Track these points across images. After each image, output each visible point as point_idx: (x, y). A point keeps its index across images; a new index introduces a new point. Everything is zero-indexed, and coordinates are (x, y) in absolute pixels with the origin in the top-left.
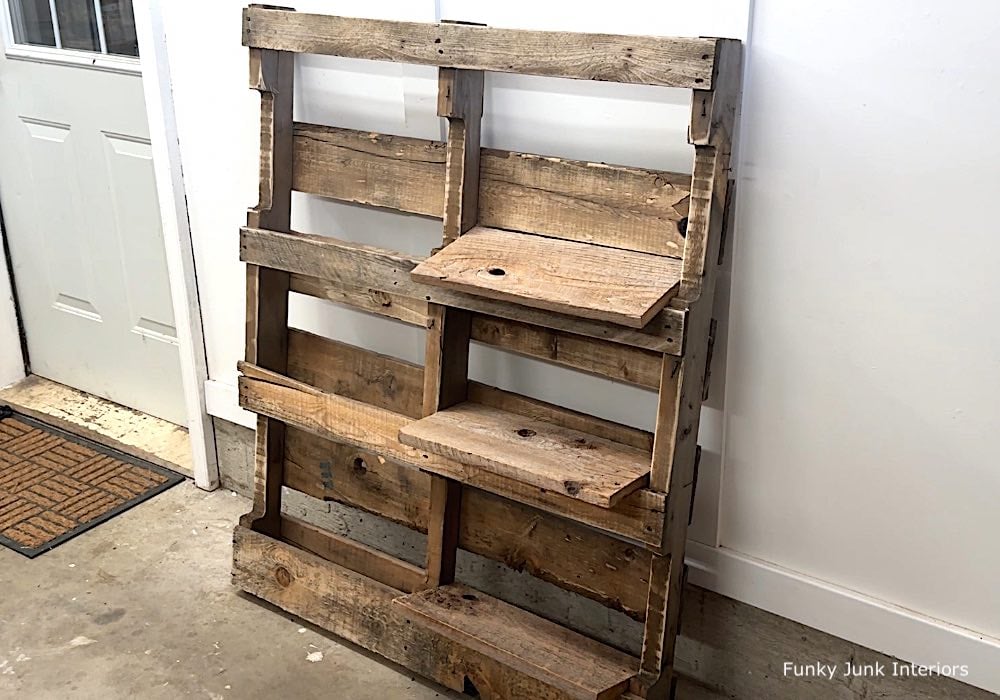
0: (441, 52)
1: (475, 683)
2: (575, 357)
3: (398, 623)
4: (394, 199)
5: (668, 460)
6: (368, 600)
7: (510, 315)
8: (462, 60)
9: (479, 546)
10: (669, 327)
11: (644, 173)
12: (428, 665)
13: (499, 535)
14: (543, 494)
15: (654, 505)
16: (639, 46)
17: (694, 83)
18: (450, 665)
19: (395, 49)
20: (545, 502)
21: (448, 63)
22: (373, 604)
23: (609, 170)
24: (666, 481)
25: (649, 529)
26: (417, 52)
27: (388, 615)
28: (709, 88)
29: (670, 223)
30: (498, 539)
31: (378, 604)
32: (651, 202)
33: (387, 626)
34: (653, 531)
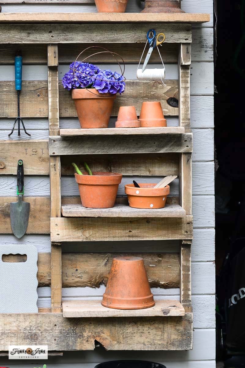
0: (52, 36)
1: (101, 341)
2: (122, 170)
3: (49, 329)
4: (3, 112)
5: (190, 200)
6: (27, 324)
7: (104, 152)
8: (65, 39)
9: (74, 281)
10: (186, 141)
11: (148, 81)
12: (71, 343)
13: (87, 270)
14: (131, 233)
15: (188, 221)
16: (157, 27)
17: (184, 40)
18: (85, 338)
19: (24, 37)
20: (132, 236)
21: (57, 41)
22: (31, 324)
23: (130, 82)
24: (190, 210)
25: (186, 232)
26: (38, 38)
27: (41, 327)
28: (191, 42)
29: (163, 101)
30: (87, 273)
31: (34, 322)
32: (153, 93)
33: (41, 333)
34: (189, 233)
